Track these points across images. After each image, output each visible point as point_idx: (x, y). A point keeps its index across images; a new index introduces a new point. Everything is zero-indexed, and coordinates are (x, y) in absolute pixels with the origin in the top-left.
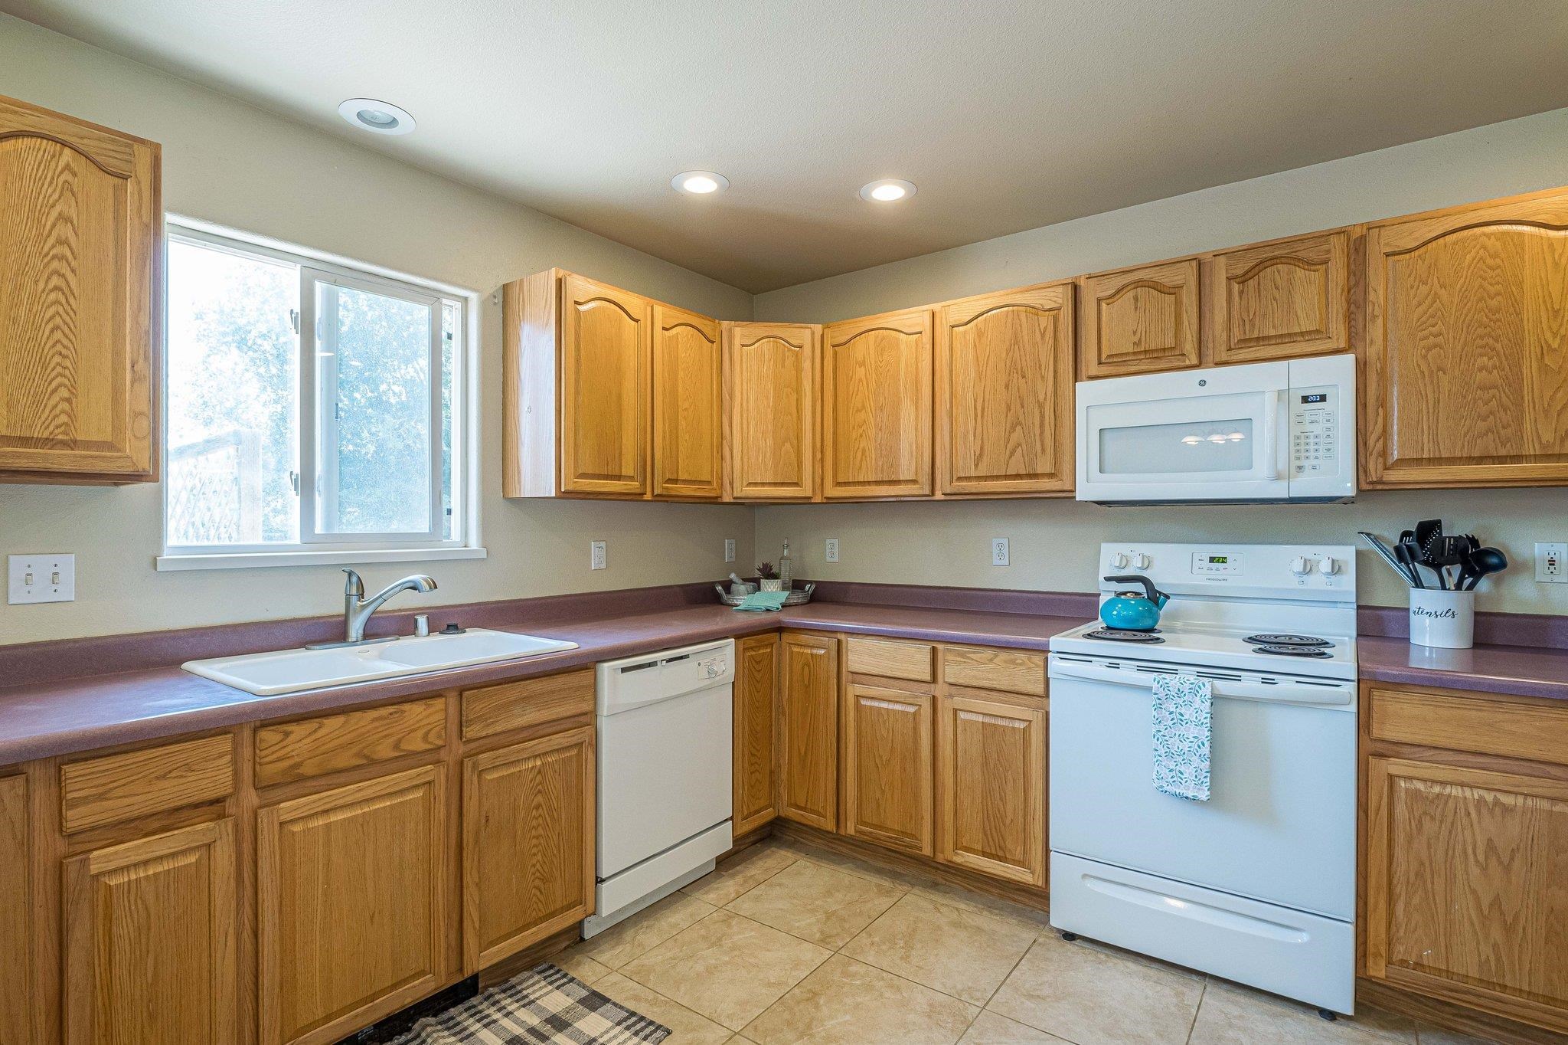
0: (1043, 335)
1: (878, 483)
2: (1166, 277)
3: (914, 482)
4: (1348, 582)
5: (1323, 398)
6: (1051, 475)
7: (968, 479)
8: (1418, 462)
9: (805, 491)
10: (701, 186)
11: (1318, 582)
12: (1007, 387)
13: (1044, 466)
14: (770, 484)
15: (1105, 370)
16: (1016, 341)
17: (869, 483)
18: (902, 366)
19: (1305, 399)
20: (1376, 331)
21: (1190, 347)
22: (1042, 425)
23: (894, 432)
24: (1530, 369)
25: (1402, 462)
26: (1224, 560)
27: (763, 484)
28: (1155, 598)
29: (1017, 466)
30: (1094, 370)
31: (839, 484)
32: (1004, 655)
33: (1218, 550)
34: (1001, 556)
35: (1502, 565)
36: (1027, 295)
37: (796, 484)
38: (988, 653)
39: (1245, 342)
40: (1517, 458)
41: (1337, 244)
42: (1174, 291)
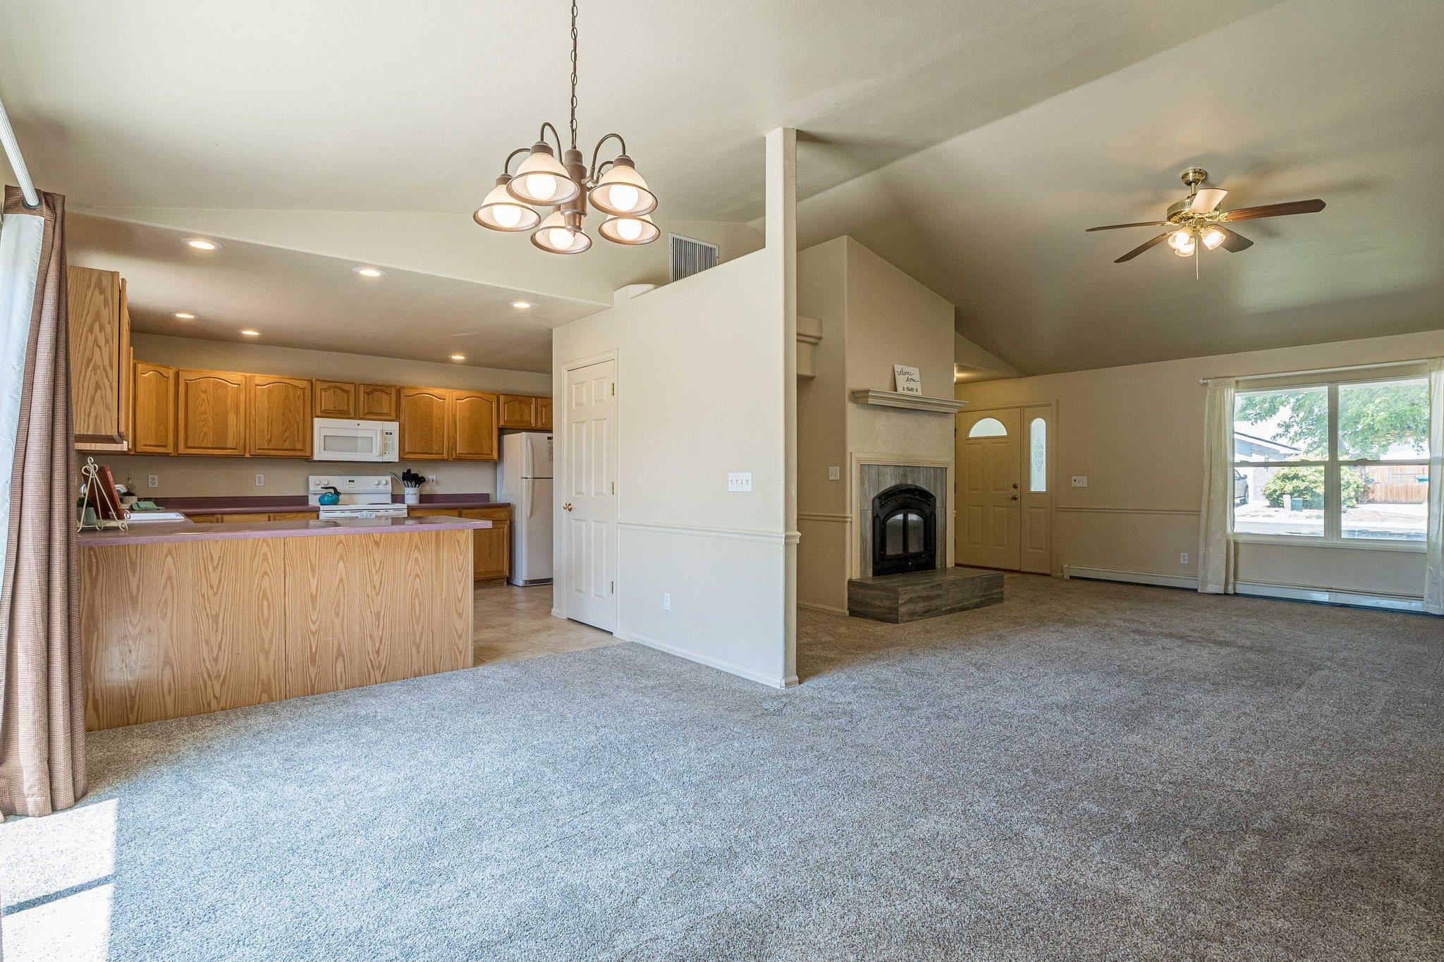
0: (299, 397)
1: (213, 448)
2: (347, 387)
3: (235, 449)
4: (389, 487)
5: (391, 434)
6: (301, 450)
7: (265, 449)
8: (412, 453)
9: (170, 450)
10: (184, 316)
11: (381, 487)
12: (283, 414)
13: (299, 446)
14: (154, 446)
15: (322, 414)
16: (287, 397)
17: (208, 448)
18: (229, 397)
19: (387, 433)
20: (402, 417)
21: (352, 411)
22: (298, 431)
23: (224, 425)
24: (434, 432)
25: (409, 453)
26: (353, 481)
27: (150, 446)
28: (337, 493)
29: (287, 445)
30: (319, 413)
31: (188, 448)
32: (300, 515)
33: (351, 478)
34: (260, 482)
35: (425, 481)
36: (292, 380)
37: (165, 446)
38: (295, 515)
39: (369, 413)
40: (431, 454)
41: (393, 390)
42: (347, 392)
